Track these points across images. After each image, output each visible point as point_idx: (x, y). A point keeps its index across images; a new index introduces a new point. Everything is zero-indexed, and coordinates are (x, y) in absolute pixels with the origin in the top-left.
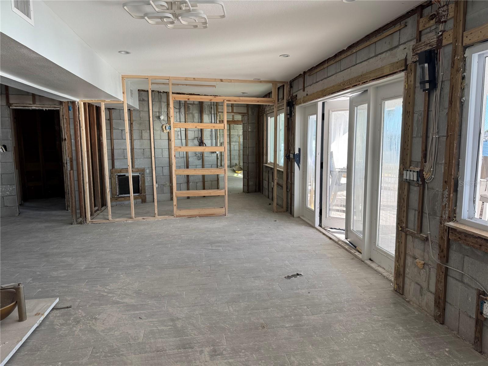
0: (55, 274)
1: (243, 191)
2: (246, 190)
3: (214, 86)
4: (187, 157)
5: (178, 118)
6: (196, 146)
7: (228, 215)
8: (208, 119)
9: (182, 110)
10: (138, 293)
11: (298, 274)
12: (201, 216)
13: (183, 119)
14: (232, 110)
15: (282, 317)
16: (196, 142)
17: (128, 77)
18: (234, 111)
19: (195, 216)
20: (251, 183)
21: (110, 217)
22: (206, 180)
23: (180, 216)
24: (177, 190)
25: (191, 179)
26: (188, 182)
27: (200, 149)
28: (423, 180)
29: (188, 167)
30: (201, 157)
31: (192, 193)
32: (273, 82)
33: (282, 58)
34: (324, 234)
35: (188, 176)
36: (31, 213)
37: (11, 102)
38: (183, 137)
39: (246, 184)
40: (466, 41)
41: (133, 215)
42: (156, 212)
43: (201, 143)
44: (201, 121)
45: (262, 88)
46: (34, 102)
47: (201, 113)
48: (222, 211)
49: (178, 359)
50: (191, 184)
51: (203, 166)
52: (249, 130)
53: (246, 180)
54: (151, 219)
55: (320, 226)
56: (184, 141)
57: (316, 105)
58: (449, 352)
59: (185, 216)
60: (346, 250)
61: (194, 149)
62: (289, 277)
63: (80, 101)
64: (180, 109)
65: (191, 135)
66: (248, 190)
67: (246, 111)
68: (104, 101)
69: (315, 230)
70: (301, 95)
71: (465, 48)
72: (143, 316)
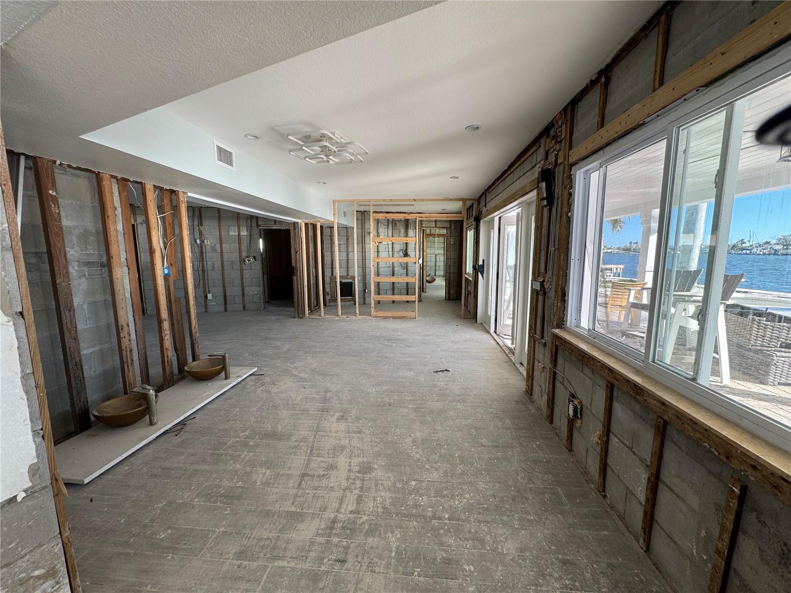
0: (265, 352)
1: (445, 299)
2: (447, 298)
3: (413, 205)
4: (393, 267)
5: (386, 233)
6: (401, 257)
7: (418, 319)
8: (412, 233)
9: (390, 226)
10: (313, 371)
11: (446, 370)
12: (394, 318)
13: (390, 234)
14: (436, 225)
15: (410, 400)
16: (401, 254)
17: (339, 201)
18: (438, 226)
19: (389, 318)
20: (452, 292)
21: (323, 314)
22: (409, 287)
23: (377, 317)
24: (375, 295)
25: (396, 286)
26: (393, 289)
27: (406, 260)
28: (544, 289)
29: (393, 275)
30: (406, 267)
31: (397, 298)
32: (464, 200)
33: (453, 180)
34: (495, 339)
35: (393, 283)
36: (272, 308)
37: (259, 223)
38: (390, 250)
39: (447, 292)
40: (571, 161)
41: (340, 313)
42: (358, 312)
43: (406, 255)
44: (407, 235)
45: (457, 206)
46: (275, 224)
47: (407, 228)
48: (412, 314)
49: (314, 417)
50: (395, 290)
51: (407, 275)
52: (452, 243)
53: (447, 288)
54: (353, 318)
55: (495, 332)
56: (391, 253)
57: (493, 220)
58: (538, 446)
59: (380, 317)
60: (506, 354)
61: (399, 259)
62: (437, 372)
63: (301, 222)
64: (388, 225)
65: (397, 248)
66: (449, 298)
67: (449, 226)
68: (319, 221)
69: (489, 336)
70: (484, 210)
71: (571, 166)
72: (307, 387)
